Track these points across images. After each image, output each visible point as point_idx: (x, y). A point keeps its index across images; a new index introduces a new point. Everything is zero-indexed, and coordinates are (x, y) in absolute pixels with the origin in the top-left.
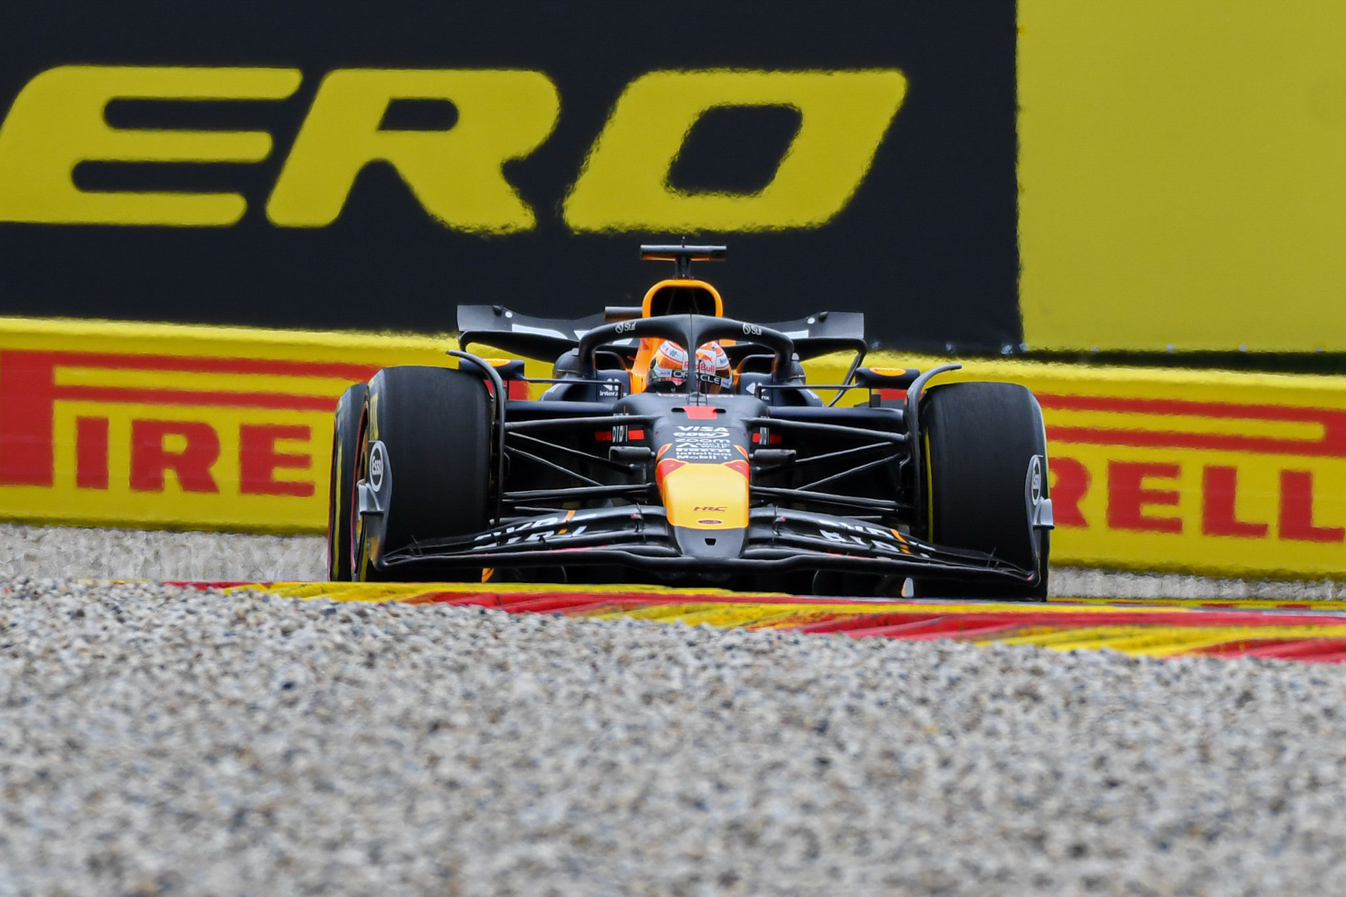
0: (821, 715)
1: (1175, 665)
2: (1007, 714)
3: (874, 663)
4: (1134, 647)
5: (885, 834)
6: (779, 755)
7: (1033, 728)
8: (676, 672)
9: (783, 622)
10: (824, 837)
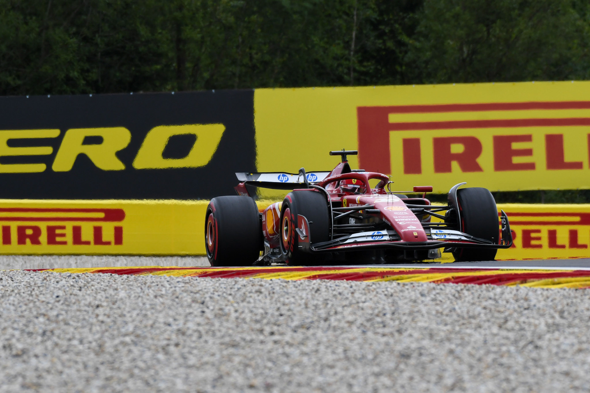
0: (203, 299)
1: (299, 282)
2: (253, 297)
3: (217, 285)
4: (288, 278)
5: (220, 331)
6: (191, 310)
7: (260, 301)
8: (164, 289)
9: (193, 274)
10: (203, 332)
